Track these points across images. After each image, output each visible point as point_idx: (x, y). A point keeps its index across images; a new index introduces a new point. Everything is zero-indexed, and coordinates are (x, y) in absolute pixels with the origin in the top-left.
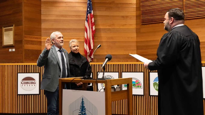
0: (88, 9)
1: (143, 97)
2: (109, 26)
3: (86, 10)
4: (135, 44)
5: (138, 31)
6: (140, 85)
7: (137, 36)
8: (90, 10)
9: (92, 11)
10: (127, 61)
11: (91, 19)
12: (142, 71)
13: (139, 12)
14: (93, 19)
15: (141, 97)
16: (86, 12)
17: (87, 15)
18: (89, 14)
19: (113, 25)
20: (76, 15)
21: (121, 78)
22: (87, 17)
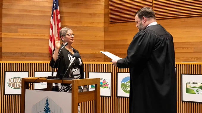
0: (54, 4)
1: (110, 98)
2: (77, 23)
3: (52, 6)
4: (102, 43)
5: (106, 30)
6: (107, 85)
7: (105, 35)
8: (56, 6)
9: (58, 7)
10: (94, 61)
11: (57, 15)
12: (110, 71)
13: (107, 10)
14: (59, 16)
15: (108, 98)
16: (52, 7)
17: (53, 11)
18: (55, 10)
19: (80, 22)
20: (41, 11)
21: (88, 79)
22: (53, 14)
